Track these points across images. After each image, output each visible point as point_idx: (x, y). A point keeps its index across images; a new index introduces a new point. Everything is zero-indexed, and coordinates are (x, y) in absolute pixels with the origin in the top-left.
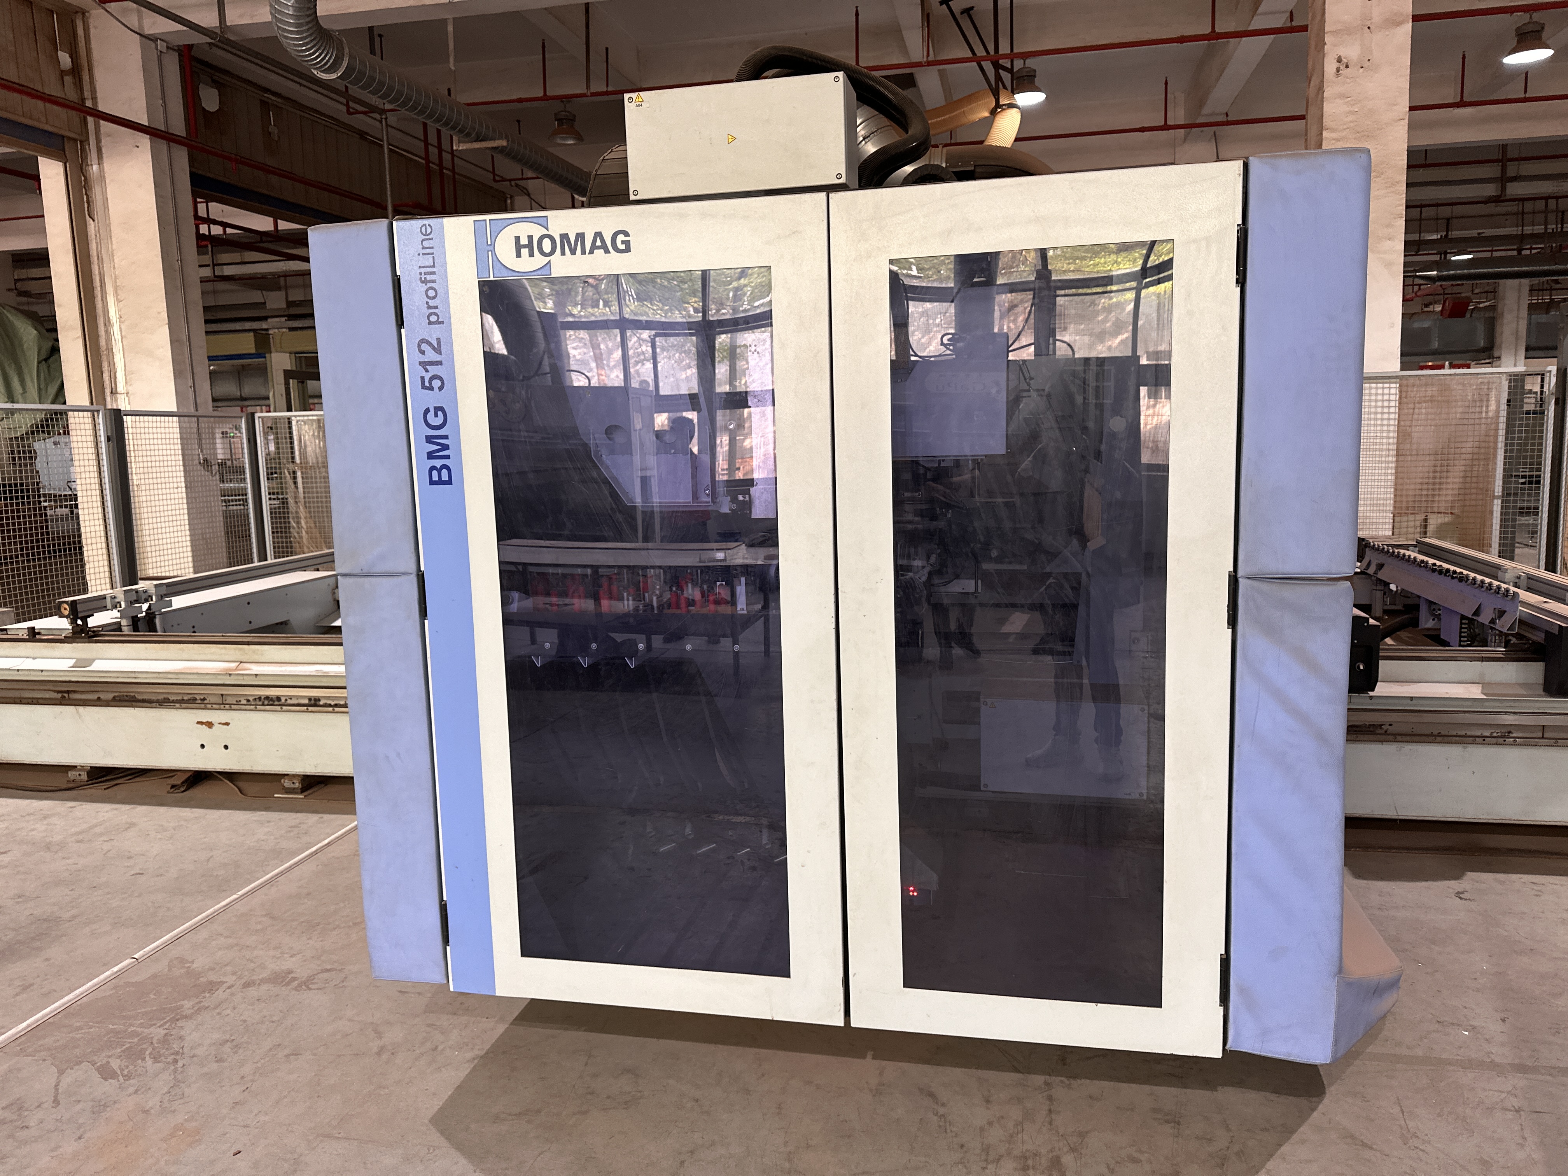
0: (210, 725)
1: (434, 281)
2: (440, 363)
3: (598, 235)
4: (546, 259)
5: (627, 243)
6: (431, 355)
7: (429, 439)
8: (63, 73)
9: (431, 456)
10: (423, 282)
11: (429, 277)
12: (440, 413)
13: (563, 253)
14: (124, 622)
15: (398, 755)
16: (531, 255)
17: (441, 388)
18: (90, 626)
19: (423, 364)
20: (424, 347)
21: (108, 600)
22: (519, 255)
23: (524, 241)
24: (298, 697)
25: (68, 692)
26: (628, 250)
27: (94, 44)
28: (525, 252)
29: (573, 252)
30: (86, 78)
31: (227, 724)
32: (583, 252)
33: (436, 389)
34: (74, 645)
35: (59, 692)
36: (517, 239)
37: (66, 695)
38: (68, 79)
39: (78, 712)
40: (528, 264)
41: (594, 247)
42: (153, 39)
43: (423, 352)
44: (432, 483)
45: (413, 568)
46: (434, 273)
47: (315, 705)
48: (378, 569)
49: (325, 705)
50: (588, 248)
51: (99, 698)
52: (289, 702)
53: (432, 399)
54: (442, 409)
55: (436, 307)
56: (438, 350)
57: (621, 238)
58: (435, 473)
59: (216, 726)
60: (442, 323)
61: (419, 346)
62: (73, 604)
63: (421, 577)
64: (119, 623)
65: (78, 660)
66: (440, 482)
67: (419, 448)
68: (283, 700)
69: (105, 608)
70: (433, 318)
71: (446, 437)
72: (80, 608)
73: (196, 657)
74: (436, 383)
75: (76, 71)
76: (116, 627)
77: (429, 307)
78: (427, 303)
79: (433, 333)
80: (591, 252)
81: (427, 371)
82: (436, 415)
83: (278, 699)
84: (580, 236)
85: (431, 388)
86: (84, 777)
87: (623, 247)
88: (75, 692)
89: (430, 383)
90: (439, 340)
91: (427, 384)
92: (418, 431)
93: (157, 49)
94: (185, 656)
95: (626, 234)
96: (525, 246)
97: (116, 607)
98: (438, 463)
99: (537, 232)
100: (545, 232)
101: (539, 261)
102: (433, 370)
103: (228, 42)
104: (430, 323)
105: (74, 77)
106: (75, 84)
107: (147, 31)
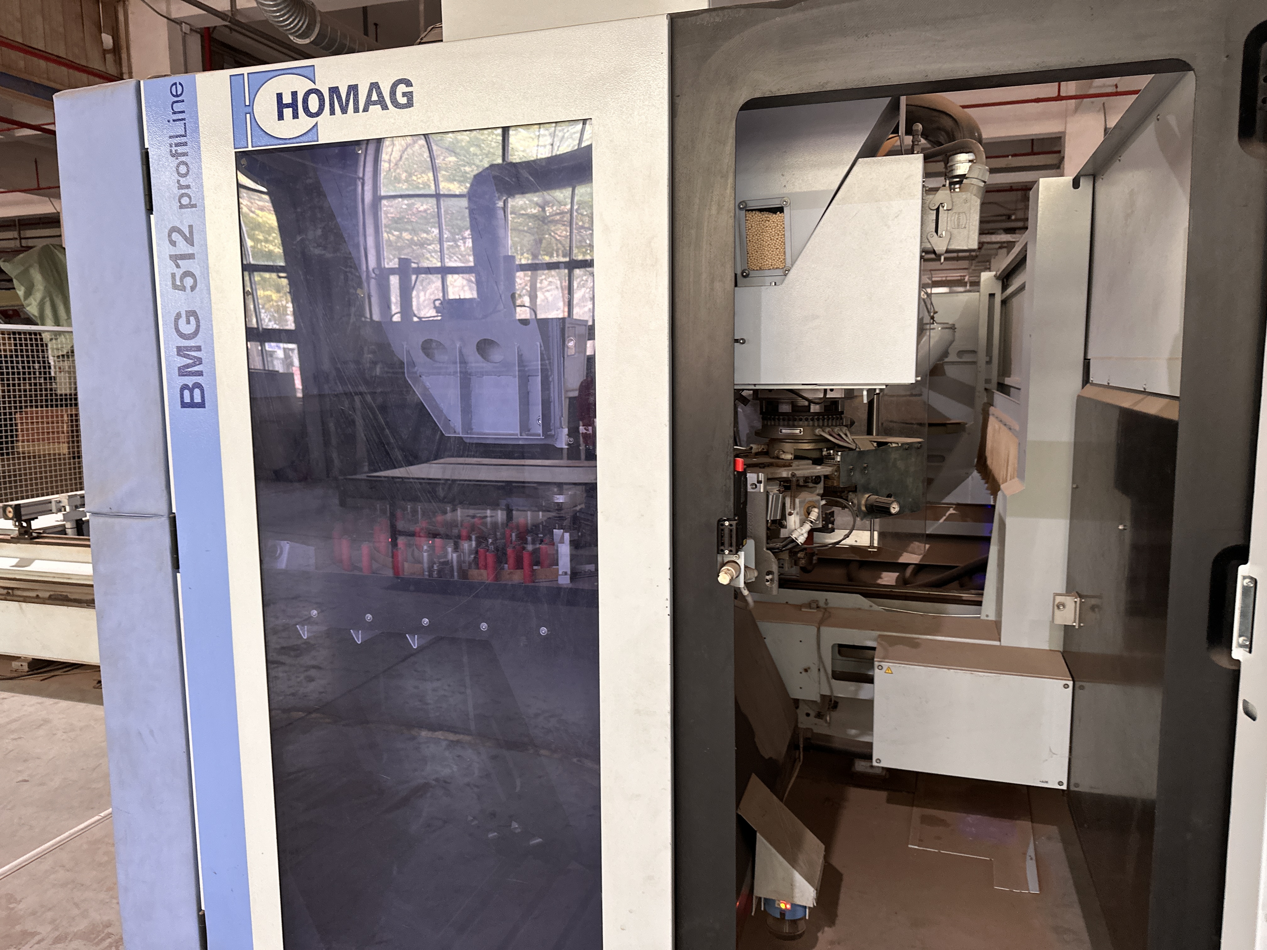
1: (185, 154)
2: (191, 256)
3: (375, 86)
4: (312, 121)
5: (409, 95)
6: (183, 247)
7: (181, 351)
8: (105, 52)
10: (173, 156)
11: (180, 150)
12: (192, 319)
13: (332, 112)
14: (68, 525)
15: (152, 732)
16: (295, 116)
17: (193, 288)
18: (33, 527)
19: (175, 258)
20: (175, 236)
21: (53, 504)
22: (281, 117)
23: (287, 99)
25: (12, 589)
26: (410, 104)
27: (131, 28)
28: (288, 112)
29: (344, 111)
30: (124, 56)
32: (356, 110)
33: (188, 289)
34: (18, 545)
35: (5, 588)
36: (279, 96)
37: (10, 591)
38: (109, 57)
39: (21, 608)
40: (291, 128)
41: (369, 102)
42: (177, 22)
43: (173, 243)
44: (184, 405)
45: (164, 510)
46: (185, 144)
48: (128, 508)
50: (361, 106)
51: (37, 596)
53: (184, 301)
54: (193, 313)
55: (188, 187)
56: (190, 241)
57: (402, 88)
58: (187, 393)
60: (194, 206)
61: (170, 236)
62: (17, 508)
63: (173, 520)
64: (64, 525)
65: (22, 559)
66: (193, 405)
67: (170, 362)
69: (50, 512)
70: (185, 201)
71: (199, 349)
72: (23, 511)
74: (189, 281)
75: (116, 50)
76: (62, 530)
77: (181, 187)
78: (178, 181)
79: (184, 220)
80: (366, 110)
81: (178, 266)
82: (188, 322)
84: (353, 89)
85: (183, 289)
86: (26, 668)
87: (403, 100)
88: (18, 589)
89: (182, 280)
90: (191, 227)
91: (178, 283)
92: (169, 341)
93: (181, 30)
95: (408, 83)
96: (288, 106)
97: (60, 511)
98: (190, 381)
99: (302, 85)
100: (312, 86)
101: (304, 123)
102: (185, 265)
103: (238, 23)
104: (182, 206)
105: (115, 55)
106: (115, 61)
107: (174, 16)
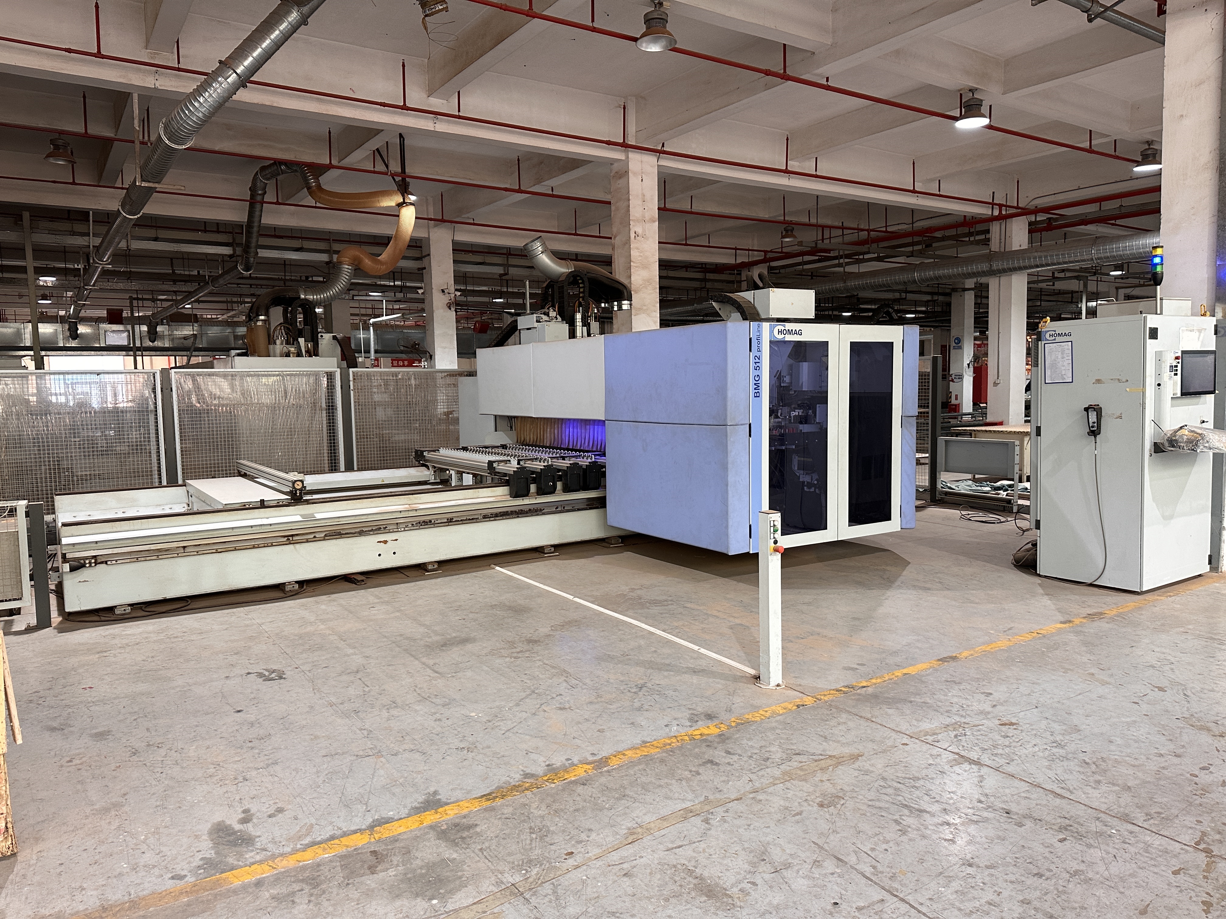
0: (385, 542)
3: (796, 330)
7: (755, 384)
9: (755, 389)
13: (788, 334)
19: (755, 363)
22: (779, 334)
24: (441, 519)
25: (292, 536)
26: (801, 334)
29: (790, 334)
31: (396, 540)
32: (792, 334)
35: (285, 537)
36: (779, 330)
37: (291, 538)
39: (298, 548)
40: (780, 337)
41: (794, 333)
47: (451, 522)
49: (456, 521)
51: (315, 537)
52: (436, 522)
53: (757, 372)
59: (389, 542)
63: (750, 425)
67: (752, 386)
68: (433, 521)
73: (380, 505)
80: (794, 335)
83: (430, 521)
88: (297, 535)
92: (752, 382)
94: (373, 505)
95: (802, 330)
96: (780, 332)
100: (784, 328)
101: (783, 336)
